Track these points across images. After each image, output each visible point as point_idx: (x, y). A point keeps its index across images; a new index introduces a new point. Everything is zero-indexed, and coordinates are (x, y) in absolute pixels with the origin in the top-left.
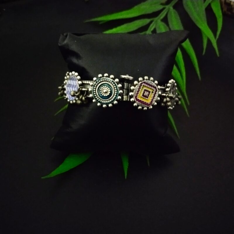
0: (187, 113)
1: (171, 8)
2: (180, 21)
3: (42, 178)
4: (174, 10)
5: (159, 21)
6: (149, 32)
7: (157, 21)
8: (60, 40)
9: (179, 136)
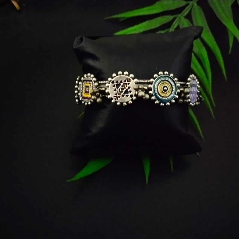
0: (213, 115)
1: (195, 4)
2: (204, 17)
3: (68, 181)
4: (198, 6)
5: (183, 18)
6: (172, 29)
7: (180, 18)
8: (75, 43)
9: (204, 140)
